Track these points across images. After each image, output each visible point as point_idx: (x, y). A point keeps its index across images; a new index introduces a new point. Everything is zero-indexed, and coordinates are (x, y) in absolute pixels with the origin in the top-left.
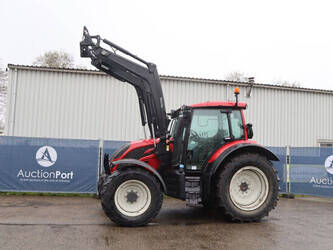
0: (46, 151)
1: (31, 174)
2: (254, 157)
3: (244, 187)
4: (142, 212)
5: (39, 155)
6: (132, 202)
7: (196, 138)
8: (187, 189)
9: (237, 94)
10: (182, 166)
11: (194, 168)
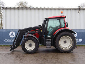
0: (12, 33)
1: (8, 40)
2: (67, 33)
3: (65, 42)
4: (33, 49)
6: (30, 47)
7: (51, 27)
8: (47, 43)
9: (62, 13)
10: (45, 36)
11: (49, 36)
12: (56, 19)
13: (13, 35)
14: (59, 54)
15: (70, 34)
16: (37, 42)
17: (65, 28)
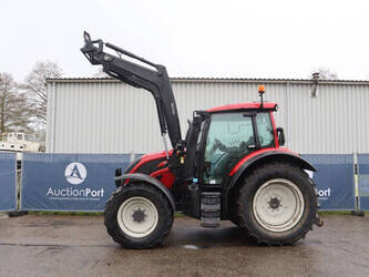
0: (76, 168)
1: (60, 192)
2: (281, 168)
3: (275, 204)
5: (68, 172)
7: (218, 145)
8: (203, 206)
9: (261, 92)
10: (195, 180)
11: (213, 182)
12: (241, 115)
13: (78, 174)
14: (253, 249)
15: (294, 171)
16: (166, 204)
17: (273, 149)
